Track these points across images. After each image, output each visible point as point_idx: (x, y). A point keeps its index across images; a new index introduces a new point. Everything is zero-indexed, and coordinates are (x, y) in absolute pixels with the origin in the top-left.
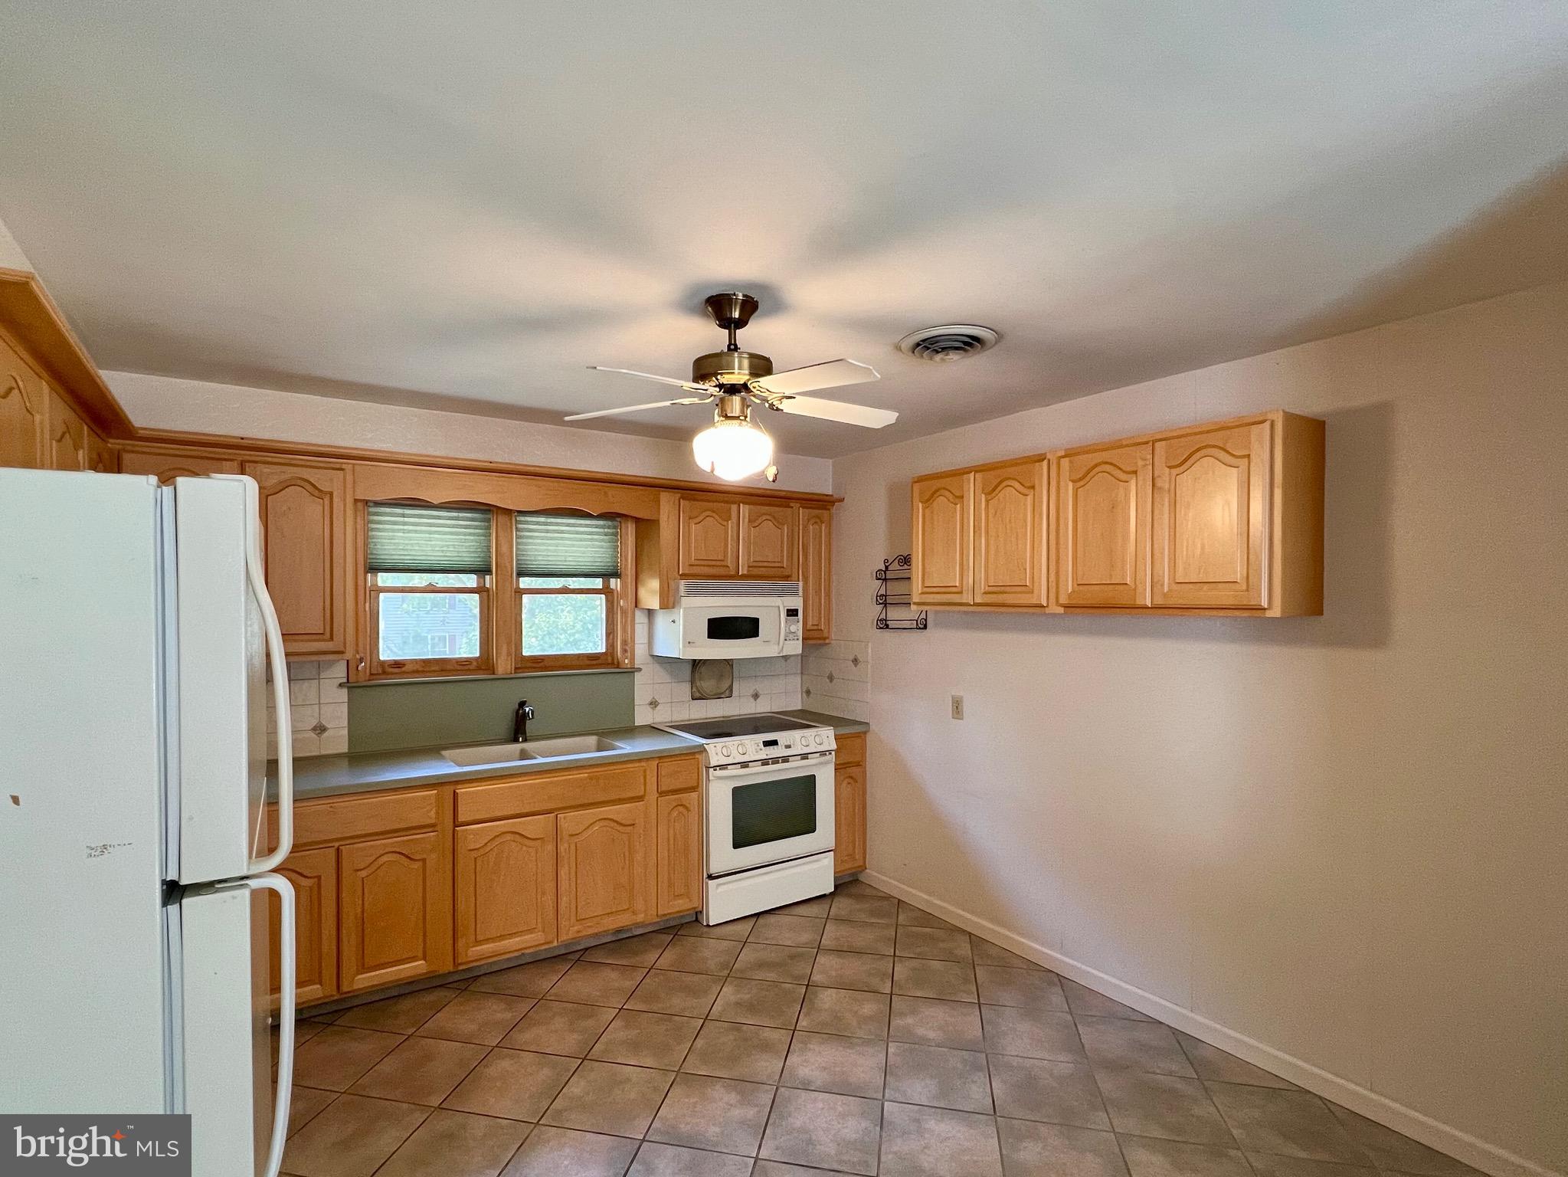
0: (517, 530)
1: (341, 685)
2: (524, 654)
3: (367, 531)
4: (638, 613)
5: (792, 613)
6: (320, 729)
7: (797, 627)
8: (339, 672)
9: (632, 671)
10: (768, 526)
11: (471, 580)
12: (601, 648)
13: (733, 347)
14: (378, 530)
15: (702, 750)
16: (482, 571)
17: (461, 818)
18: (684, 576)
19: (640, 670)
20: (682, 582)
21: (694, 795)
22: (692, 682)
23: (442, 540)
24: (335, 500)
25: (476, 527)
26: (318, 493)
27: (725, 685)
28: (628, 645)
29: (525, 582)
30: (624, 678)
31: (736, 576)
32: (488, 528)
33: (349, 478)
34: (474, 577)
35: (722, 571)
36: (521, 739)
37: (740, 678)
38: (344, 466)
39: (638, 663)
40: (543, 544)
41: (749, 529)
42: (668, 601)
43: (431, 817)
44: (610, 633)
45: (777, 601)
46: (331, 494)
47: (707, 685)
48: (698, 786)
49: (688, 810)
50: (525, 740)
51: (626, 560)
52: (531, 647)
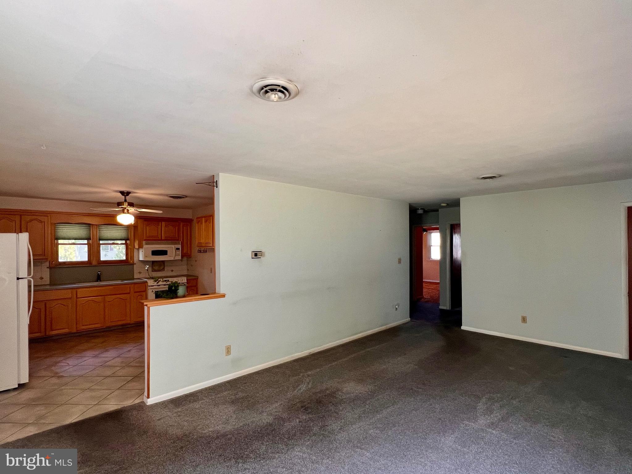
0: (99, 229)
1: (47, 268)
2: (101, 260)
3: (55, 229)
4: (135, 249)
5: (178, 249)
6: (42, 278)
7: (180, 252)
8: (47, 264)
9: (133, 264)
10: (171, 227)
11: (86, 242)
12: (124, 258)
13: (126, 201)
14: (58, 229)
15: (146, 282)
16: (88, 239)
17: (78, 297)
18: (145, 240)
19: (136, 264)
20: (144, 241)
21: (144, 293)
22: (152, 267)
23: (76, 232)
24: (45, 223)
25: (86, 228)
26: (41, 222)
27: (162, 268)
28: (132, 258)
29: (101, 242)
30: (131, 266)
31: (161, 240)
32: (90, 228)
33: (49, 218)
34: (86, 241)
35: (157, 239)
36: (99, 281)
37: (167, 266)
38: (48, 215)
39: (135, 262)
40: (105, 232)
41: (165, 228)
42: (140, 246)
43: (70, 296)
44: (127, 254)
45: (173, 246)
46: (44, 222)
47: (156, 268)
48: (146, 290)
49: (142, 296)
50: (100, 281)
51: (131, 236)
52: (103, 258)
